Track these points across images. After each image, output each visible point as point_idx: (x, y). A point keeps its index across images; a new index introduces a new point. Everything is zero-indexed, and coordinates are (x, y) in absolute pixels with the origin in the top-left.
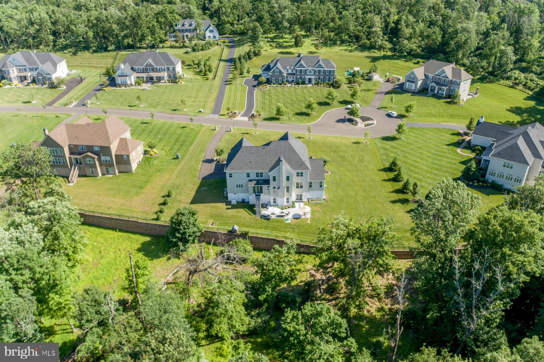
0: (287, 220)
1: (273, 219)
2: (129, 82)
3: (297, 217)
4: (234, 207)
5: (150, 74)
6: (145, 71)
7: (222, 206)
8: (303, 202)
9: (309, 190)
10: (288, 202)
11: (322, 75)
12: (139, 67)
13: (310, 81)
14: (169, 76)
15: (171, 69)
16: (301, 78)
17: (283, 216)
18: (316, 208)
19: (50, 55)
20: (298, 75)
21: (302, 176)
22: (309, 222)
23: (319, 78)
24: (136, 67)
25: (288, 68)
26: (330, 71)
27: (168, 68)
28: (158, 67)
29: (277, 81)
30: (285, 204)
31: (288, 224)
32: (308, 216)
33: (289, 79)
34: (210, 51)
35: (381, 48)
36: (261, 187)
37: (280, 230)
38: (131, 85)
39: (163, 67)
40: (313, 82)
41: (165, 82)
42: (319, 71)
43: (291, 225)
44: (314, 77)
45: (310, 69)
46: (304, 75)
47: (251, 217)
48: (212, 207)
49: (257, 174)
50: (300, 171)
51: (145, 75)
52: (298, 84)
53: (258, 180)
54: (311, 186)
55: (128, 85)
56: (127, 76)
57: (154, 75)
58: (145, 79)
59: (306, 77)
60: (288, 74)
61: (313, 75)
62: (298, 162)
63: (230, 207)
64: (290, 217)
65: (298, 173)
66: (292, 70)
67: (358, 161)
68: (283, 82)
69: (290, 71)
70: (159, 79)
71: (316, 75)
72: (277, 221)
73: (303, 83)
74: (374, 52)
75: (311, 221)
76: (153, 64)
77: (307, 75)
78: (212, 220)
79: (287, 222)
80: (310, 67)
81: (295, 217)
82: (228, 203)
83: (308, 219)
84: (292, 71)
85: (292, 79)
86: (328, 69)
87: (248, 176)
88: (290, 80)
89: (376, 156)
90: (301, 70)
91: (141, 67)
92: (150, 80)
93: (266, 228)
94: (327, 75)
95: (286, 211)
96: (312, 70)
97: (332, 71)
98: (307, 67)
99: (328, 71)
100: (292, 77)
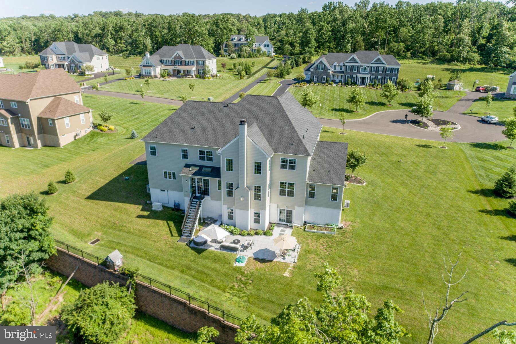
0: (237, 260)
1: (211, 252)
2: (153, 74)
3: (265, 257)
4: (154, 215)
5: (177, 66)
6: (174, 63)
7: (135, 209)
8: (291, 227)
9: (307, 204)
10: (257, 221)
11: (380, 74)
12: (168, 59)
13: (363, 80)
14: (198, 71)
15: (201, 63)
16: (351, 77)
17: (235, 250)
18: (313, 245)
20: (348, 73)
21: (293, 168)
22: (287, 274)
23: (376, 78)
24: (165, 59)
25: (336, 64)
26: (392, 70)
27: (198, 62)
28: (187, 60)
29: (320, 79)
30: (251, 224)
31: (239, 270)
32: (292, 259)
33: (335, 78)
34: (257, 59)
35: (466, 60)
36: (206, 183)
37: (211, 283)
38: (155, 77)
39: (192, 60)
40: (368, 82)
41: (192, 77)
42: (378, 68)
43: (242, 273)
44: (369, 76)
45: (365, 65)
46: (356, 73)
47: (170, 239)
48: (116, 210)
49: (202, 153)
50: (289, 157)
51: (171, 68)
52: (347, 84)
53: (201, 167)
54: (312, 195)
55: (151, 76)
56: (151, 66)
57: (181, 68)
58: (172, 73)
59: (359, 75)
60: (335, 72)
61: (368, 73)
62: (287, 138)
63: (146, 213)
64: (249, 253)
65: (284, 161)
66: (341, 67)
67: (426, 171)
68: (327, 81)
69: (338, 69)
70: (187, 74)
71: (372, 74)
72: (216, 259)
73: (354, 83)
74: (456, 65)
75: (292, 272)
76: (182, 56)
77: (360, 73)
78: (100, 234)
79: (237, 264)
80: (365, 63)
81: (260, 256)
83: (287, 265)
84: (341, 69)
85: (340, 79)
86: (390, 67)
87: (185, 157)
88: (337, 81)
89: (464, 168)
90: (352, 67)
91: (170, 59)
92: (177, 74)
93: (185, 269)
94: (387, 75)
95: (244, 240)
96: (368, 67)
97: (396, 69)
98: (362, 63)
99: (389, 68)
100: (340, 77)
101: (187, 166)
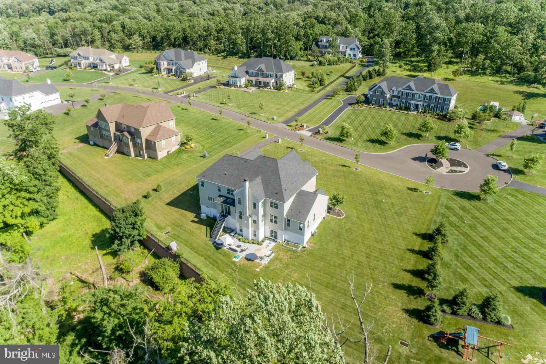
0: (236, 257)
1: (224, 250)
2: (238, 84)
3: (251, 258)
4: (201, 222)
5: (259, 78)
6: (256, 75)
7: (191, 216)
8: (276, 242)
9: (285, 229)
10: (255, 235)
11: (433, 103)
12: (252, 71)
13: (416, 107)
14: (276, 82)
15: (279, 76)
16: (406, 102)
17: (236, 251)
18: (282, 255)
19: (193, 54)
20: (404, 99)
21: (276, 208)
22: (258, 270)
23: (429, 106)
24: (250, 71)
25: (394, 88)
26: (444, 100)
27: (276, 75)
28: (268, 73)
29: (378, 102)
30: (251, 237)
31: (234, 263)
32: (265, 261)
33: (393, 102)
36: (229, 208)
37: (218, 268)
38: (240, 86)
39: (272, 73)
40: (420, 109)
41: (270, 88)
42: (431, 97)
43: (235, 265)
44: (422, 103)
45: (420, 93)
46: (411, 100)
47: (205, 238)
48: (181, 215)
49: (228, 190)
50: (274, 201)
51: (254, 79)
52: (401, 109)
53: (227, 198)
54: (288, 225)
55: (237, 86)
56: (237, 77)
57: (262, 80)
58: (254, 83)
59: (413, 102)
60: (393, 96)
61: (421, 101)
62: (275, 189)
63: (196, 220)
64: (244, 254)
65: (272, 203)
66: (398, 92)
67: (396, 213)
68: (383, 105)
69: (396, 93)
70: (266, 85)
71: (426, 102)
72: (225, 255)
73: (407, 108)
75: (261, 269)
76: (264, 69)
77: (415, 100)
78: (171, 229)
79: (235, 260)
80: (419, 91)
81: (249, 257)
82: (198, 215)
83: (261, 264)
84: (398, 94)
85: (396, 102)
87: (219, 190)
88: (394, 104)
89: (427, 214)
90: (408, 94)
91: (254, 71)
92: (258, 84)
93: (207, 257)
94: (440, 104)
95: (244, 246)
96: (422, 94)
97: (448, 99)
98: (417, 90)
99: (442, 98)
100: (397, 101)
101: (220, 196)
